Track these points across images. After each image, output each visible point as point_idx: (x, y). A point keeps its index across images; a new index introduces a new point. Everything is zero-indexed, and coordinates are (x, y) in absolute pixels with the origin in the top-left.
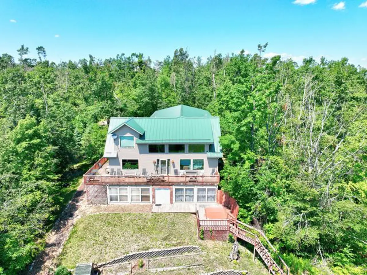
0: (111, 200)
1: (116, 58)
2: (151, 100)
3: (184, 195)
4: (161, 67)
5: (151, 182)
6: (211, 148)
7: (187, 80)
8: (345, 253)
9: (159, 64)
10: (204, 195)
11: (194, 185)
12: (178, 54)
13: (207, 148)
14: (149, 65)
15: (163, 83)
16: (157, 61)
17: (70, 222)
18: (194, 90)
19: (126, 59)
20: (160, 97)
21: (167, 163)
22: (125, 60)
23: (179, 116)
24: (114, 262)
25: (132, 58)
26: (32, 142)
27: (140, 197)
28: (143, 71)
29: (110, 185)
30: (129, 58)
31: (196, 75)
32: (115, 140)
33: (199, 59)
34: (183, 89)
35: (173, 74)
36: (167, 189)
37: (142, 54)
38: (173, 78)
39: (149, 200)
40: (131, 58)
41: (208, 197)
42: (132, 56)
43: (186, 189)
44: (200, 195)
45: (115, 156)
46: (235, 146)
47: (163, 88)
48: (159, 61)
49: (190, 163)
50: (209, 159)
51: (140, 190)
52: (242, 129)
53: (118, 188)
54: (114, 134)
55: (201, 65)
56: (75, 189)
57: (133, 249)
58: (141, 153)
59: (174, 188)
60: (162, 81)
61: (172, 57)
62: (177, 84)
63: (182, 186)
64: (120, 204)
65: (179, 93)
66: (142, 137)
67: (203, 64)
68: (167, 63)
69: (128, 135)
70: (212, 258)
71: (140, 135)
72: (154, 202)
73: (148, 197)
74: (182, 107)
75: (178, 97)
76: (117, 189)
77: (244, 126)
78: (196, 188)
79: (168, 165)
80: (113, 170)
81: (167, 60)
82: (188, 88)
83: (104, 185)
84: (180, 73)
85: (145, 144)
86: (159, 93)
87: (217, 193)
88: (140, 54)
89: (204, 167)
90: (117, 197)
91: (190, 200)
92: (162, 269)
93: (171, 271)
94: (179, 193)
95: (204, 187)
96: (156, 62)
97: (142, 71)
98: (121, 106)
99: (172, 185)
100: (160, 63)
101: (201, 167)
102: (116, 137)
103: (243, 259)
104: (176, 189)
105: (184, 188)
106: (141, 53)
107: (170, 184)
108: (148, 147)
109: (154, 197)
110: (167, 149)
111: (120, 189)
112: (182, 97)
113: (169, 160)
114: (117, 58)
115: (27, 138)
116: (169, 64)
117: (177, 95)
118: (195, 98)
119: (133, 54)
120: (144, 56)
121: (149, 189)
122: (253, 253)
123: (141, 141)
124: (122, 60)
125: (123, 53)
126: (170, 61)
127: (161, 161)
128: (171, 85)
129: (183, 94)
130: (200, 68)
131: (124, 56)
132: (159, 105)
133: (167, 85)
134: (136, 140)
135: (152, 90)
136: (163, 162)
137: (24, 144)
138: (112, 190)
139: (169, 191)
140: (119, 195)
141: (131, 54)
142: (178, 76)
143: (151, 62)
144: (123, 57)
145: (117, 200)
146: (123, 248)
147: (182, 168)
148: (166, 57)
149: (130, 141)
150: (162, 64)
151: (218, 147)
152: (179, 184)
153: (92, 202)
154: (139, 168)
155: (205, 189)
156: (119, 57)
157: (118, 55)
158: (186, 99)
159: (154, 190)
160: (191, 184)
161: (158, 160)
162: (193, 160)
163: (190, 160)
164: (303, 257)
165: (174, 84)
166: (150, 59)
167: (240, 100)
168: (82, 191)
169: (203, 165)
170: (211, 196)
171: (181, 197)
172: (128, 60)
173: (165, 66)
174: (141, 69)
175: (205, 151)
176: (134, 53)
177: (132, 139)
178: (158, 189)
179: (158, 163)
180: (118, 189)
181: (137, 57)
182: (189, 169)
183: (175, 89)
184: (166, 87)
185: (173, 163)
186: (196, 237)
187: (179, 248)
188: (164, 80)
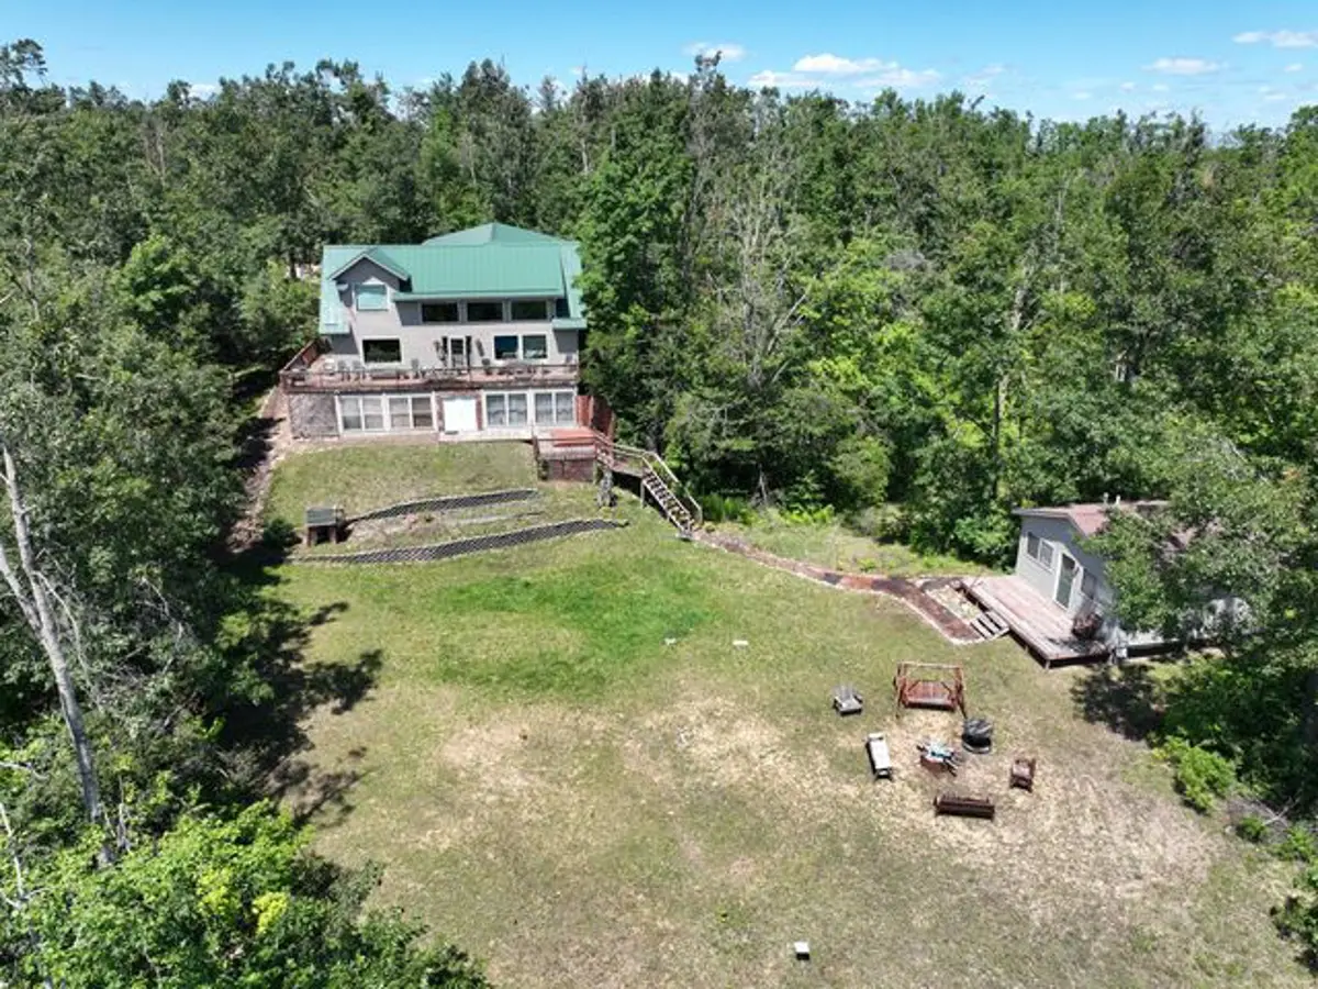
0: (347, 426)
1: (264, 79)
2: (408, 215)
3: (507, 409)
4: (424, 110)
5: (432, 385)
6: (561, 307)
7: (509, 155)
8: (806, 484)
9: (415, 99)
10: (548, 407)
11: (526, 387)
12: (479, 75)
13: (550, 309)
14: (381, 104)
15: (438, 164)
16: (409, 89)
17: (263, 469)
18: (533, 186)
19: (303, 83)
20: (430, 206)
21: (464, 345)
22: (299, 85)
23: (487, 241)
24: (373, 516)
25: (321, 77)
26: (169, 291)
27: (411, 418)
28: (371, 128)
29: (342, 393)
30: (309, 79)
31: (536, 141)
32: (341, 293)
33: (547, 89)
34: (498, 183)
35: (467, 137)
36: (470, 398)
37: (356, 65)
38: (466, 151)
39: (430, 424)
40: (316, 79)
41: (558, 413)
42: (318, 68)
43: (511, 397)
44: (541, 408)
45: (347, 331)
46: (606, 295)
47: (439, 180)
48: (415, 90)
49: (516, 344)
50: (556, 331)
51: (410, 401)
52: (617, 258)
53: (360, 399)
54: (339, 280)
55: (555, 106)
56: (253, 415)
57: (409, 497)
58: (405, 323)
59: (484, 394)
60: (434, 160)
61: (458, 81)
62: (480, 168)
63: (502, 388)
64: (366, 435)
65: (488, 195)
66: (405, 286)
67: (562, 104)
68: (442, 96)
69: (373, 281)
70: (563, 504)
71: (400, 281)
72: (442, 429)
73: (429, 417)
74: (494, 228)
75: (485, 205)
76: (357, 401)
77: (621, 251)
78: (530, 394)
79: (469, 351)
80: (342, 365)
81: (442, 89)
82: (512, 179)
83: (326, 392)
84: (488, 135)
85: (414, 302)
86: (426, 194)
87: (576, 402)
88: (347, 64)
89: (548, 353)
90: (358, 418)
91: (519, 420)
92: (468, 522)
93: (484, 524)
94: (496, 407)
95: (549, 391)
96: (405, 94)
97: (368, 125)
98: (335, 226)
99: (478, 388)
100: (420, 96)
101: (541, 353)
102: (344, 287)
103: (622, 506)
104: (488, 397)
105: (506, 393)
106: (352, 61)
107: (474, 387)
108: (420, 309)
109: (441, 416)
110: (463, 312)
111: (364, 401)
112: (498, 206)
113: (469, 339)
114: (268, 76)
115: (156, 283)
116: (449, 102)
117: (482, 201)
118: (534, 210)
119: (324, 65)
120: (360, 71)
121: (428, 400)
122: (639, 495)
123: (403, 296)
124: (287, 83)
125: (290, 60)
126: (454, 89)
127: (453, 341)
128: (461, 172)
129: (499, 196)
130: (550, 116)
131: (295, 70)
132: (432, 230)
133: (449, 171)
134: (391, 292)
135: (408, 186)
136: (457, 344)
137: (155, 295)
138: (347, 404)
139: (473, 403)
140: (362, 414)
141: (315, 65)
142: (480, 144)
143: (386, 92)
144: (290, 75)
145: (359, 426)
146: (387, 495)
147: (499, 356)
148: (437, 78)
149: (378, 296)
150: (426, 100)
151: (576, 307)
152: (494, 386)
153: (302, 435)
154: (403, 358)
155: (550, 395)
156: (273, 73)
157: (271, 67)
158: (510, 214)
159: (440, 401)
160: (521, 384)
161: (445, 340)
162: (525, 337)
163: (515, 338)
164: (731, 495)
165: (472, 169)
166: (384, 81)
167: (611, 198)
168: (271, 419)
169: (545, 349)
170: (564, 410)
171: (500, 415)
172: (307, 86)
173: (434, 109)
174: (364, 120)
175: (549, 316)
176: (327, 59)
177: (381, 291)
178: (447, 399)
179: (445, 347)
180: (361, 402)
181: (336, 74)
182: (514, 357)
183: (474, 184)
184: (447, 179)
185: (480, 346)
186: (534, 477)
187: (498, 492)
188: (440, 154)
